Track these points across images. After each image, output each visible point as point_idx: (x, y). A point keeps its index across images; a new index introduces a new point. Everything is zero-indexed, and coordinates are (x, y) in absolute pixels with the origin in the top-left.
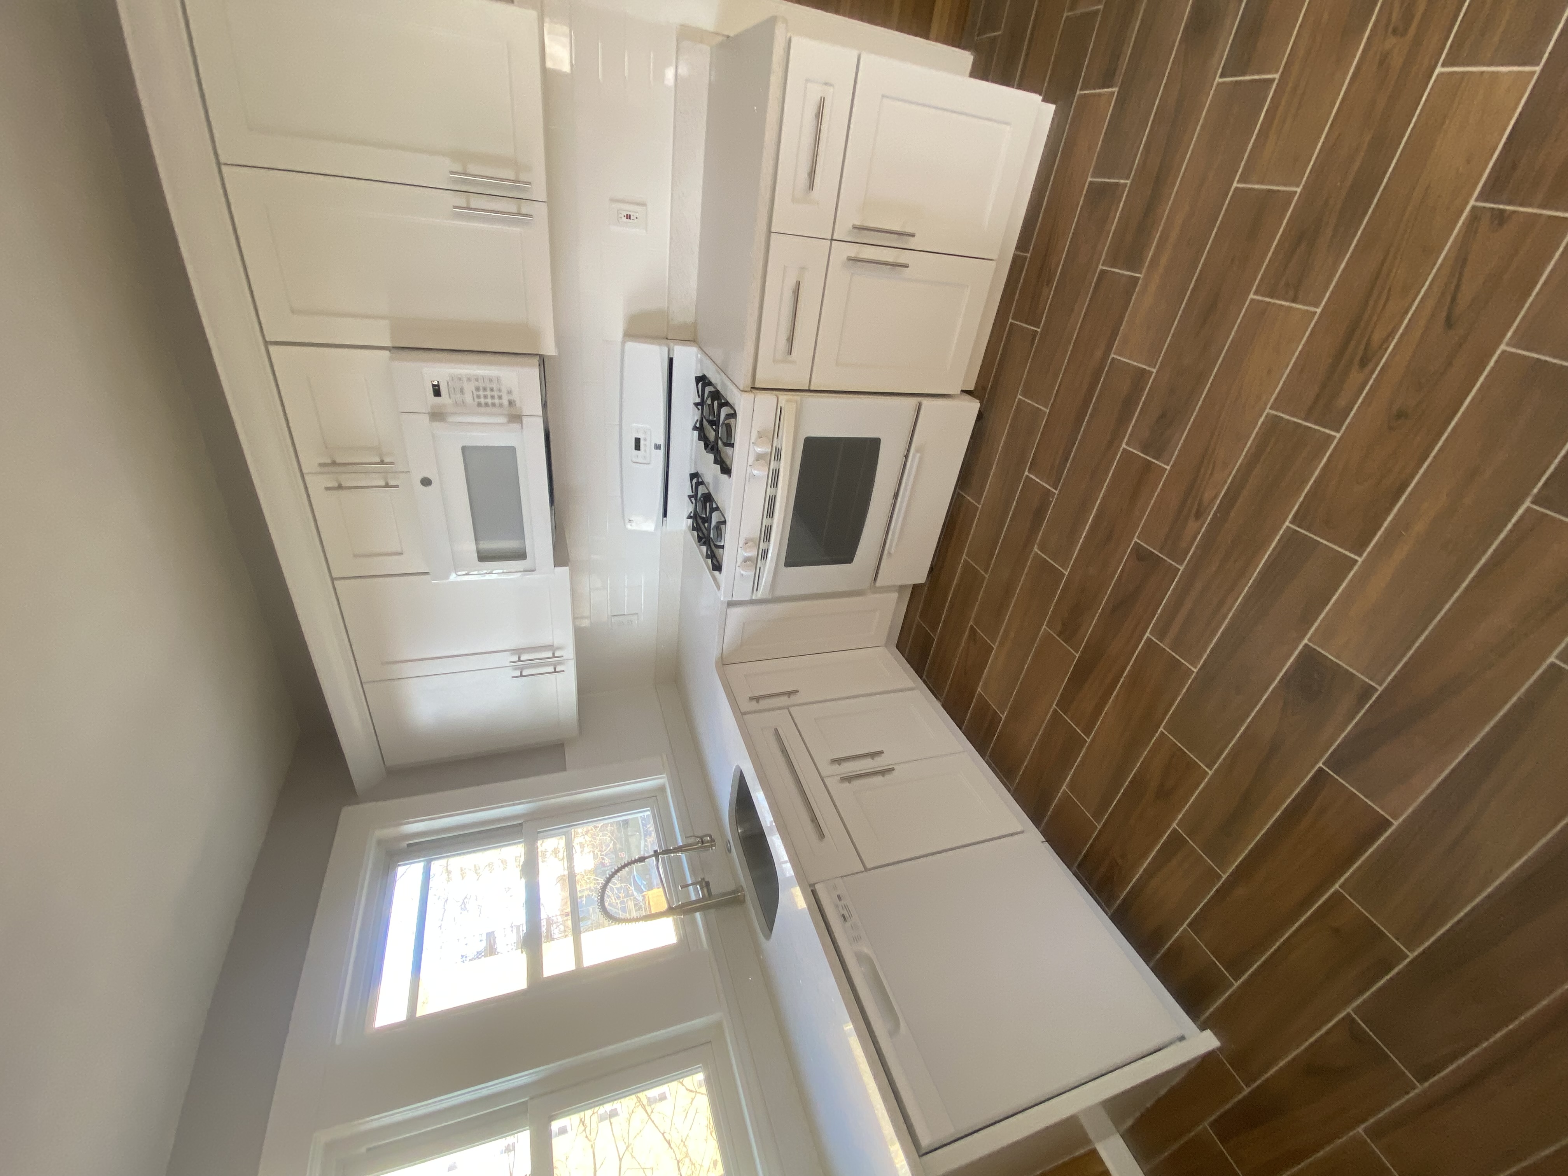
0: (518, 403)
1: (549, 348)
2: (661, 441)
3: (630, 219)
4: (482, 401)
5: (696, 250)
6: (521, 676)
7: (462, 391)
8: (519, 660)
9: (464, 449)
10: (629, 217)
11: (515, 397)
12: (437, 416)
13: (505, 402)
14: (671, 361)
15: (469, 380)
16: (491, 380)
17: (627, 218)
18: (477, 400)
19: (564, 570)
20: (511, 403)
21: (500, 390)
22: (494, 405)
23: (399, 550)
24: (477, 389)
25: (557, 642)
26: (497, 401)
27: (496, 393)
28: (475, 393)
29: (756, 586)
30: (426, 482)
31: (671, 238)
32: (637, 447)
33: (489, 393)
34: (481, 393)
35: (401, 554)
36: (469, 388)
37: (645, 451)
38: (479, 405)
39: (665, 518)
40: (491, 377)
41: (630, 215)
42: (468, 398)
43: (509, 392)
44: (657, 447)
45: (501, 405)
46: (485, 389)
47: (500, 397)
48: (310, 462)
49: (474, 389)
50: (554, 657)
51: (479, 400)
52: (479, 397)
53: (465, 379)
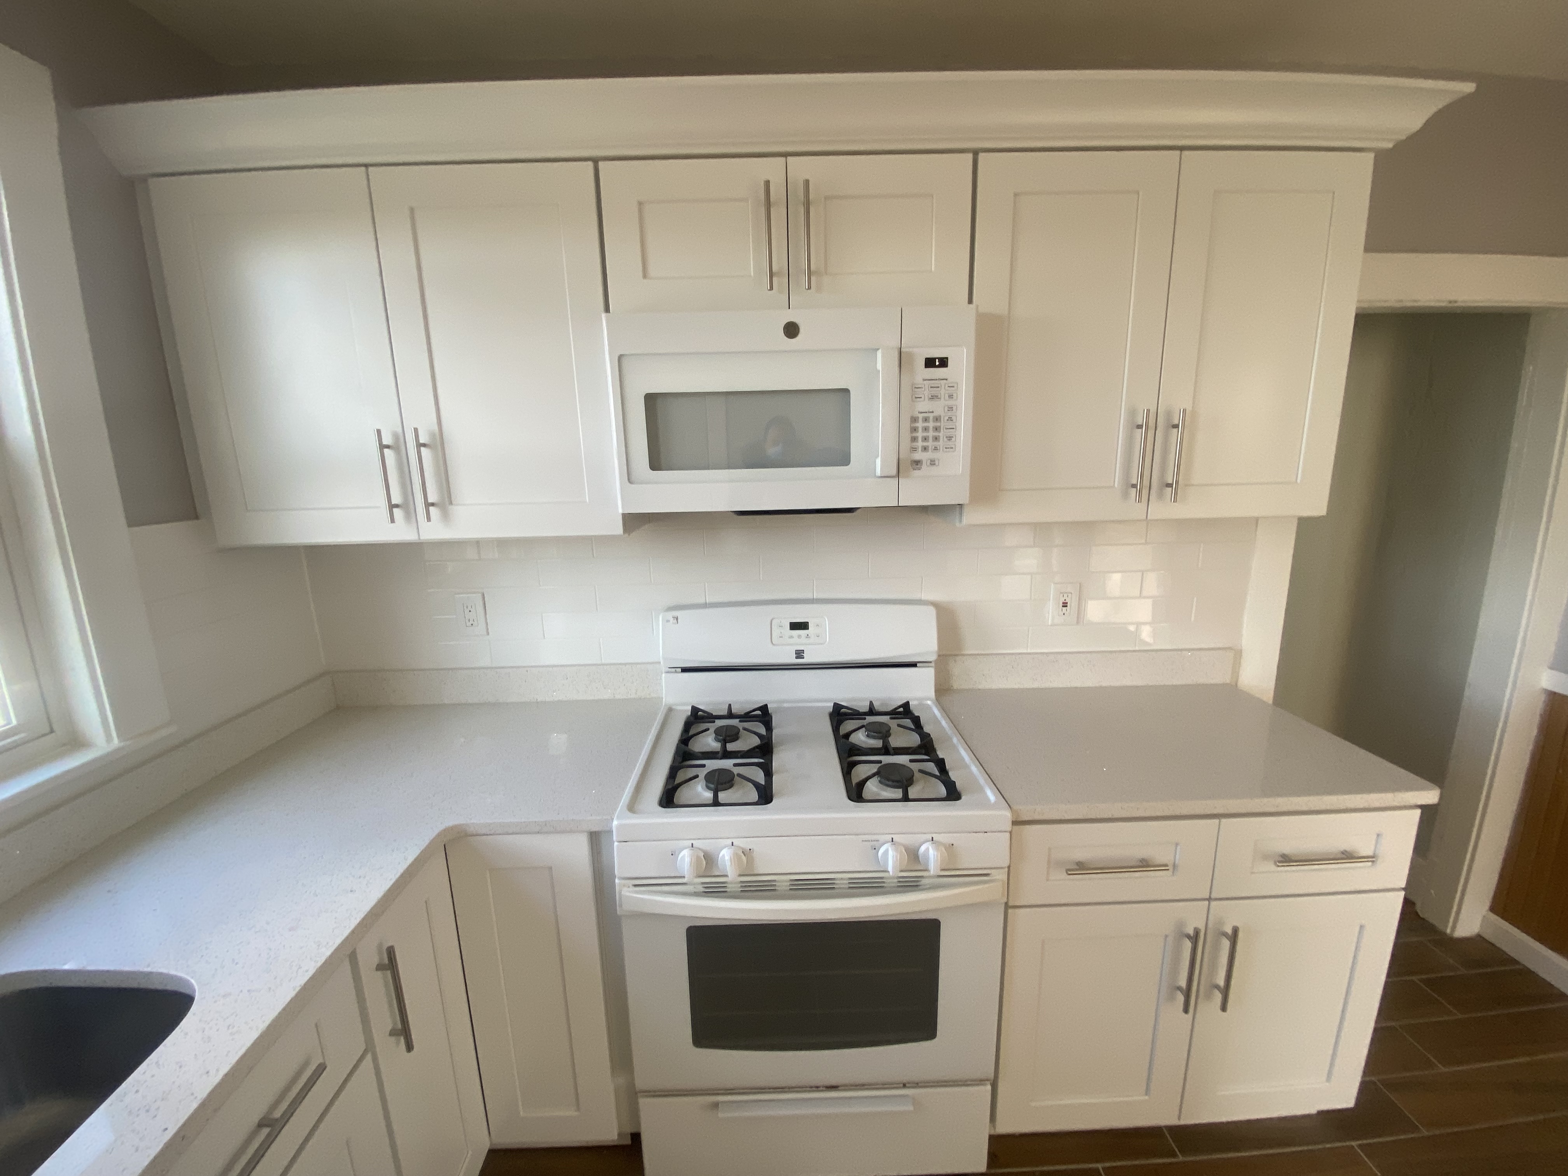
0: (917, 473)
1: (970, 517)
2: (807, 659)
3: (1063, 606)
4: (920, 425)
5: (1036, 685)
6: (382, 447)
7: (933, 397)
8: (420, 445)
9: (846, 391)
10: (1065, 605)
11: (925, 469)
12: (902, 359)
13: (917, 456)
15: (951, 408)
16: (950, 438)
17: (1063, 603)
18: (921, 416)
20: (917, 463)
21: (936, 449)
22: (914, 439)
23: (652, 271)
24: (937, 419)
26: (920, 444)
27: (930, 444)
28: (931, 415)
29: (644, 882)
30: (791, 330)
31: (1047, 654)
32: (795, 626)
33: (931, 434)
34: (931, 424)
35: (645, 276)
36: (938, 407)
37: (791, 637)
38: (914, 420)
40: (953, 439)
41: (1067, 606)
42: (924, 405)
43: (933, 463)
44: (799, 654)
45: (914, 449)
46: (936, 429)
47: (925, 449)
48: (801, 168)
49: (936, 414)
50: (427, 505)
51: (920, 420)
52: (926, 420)
53: (950, 403)
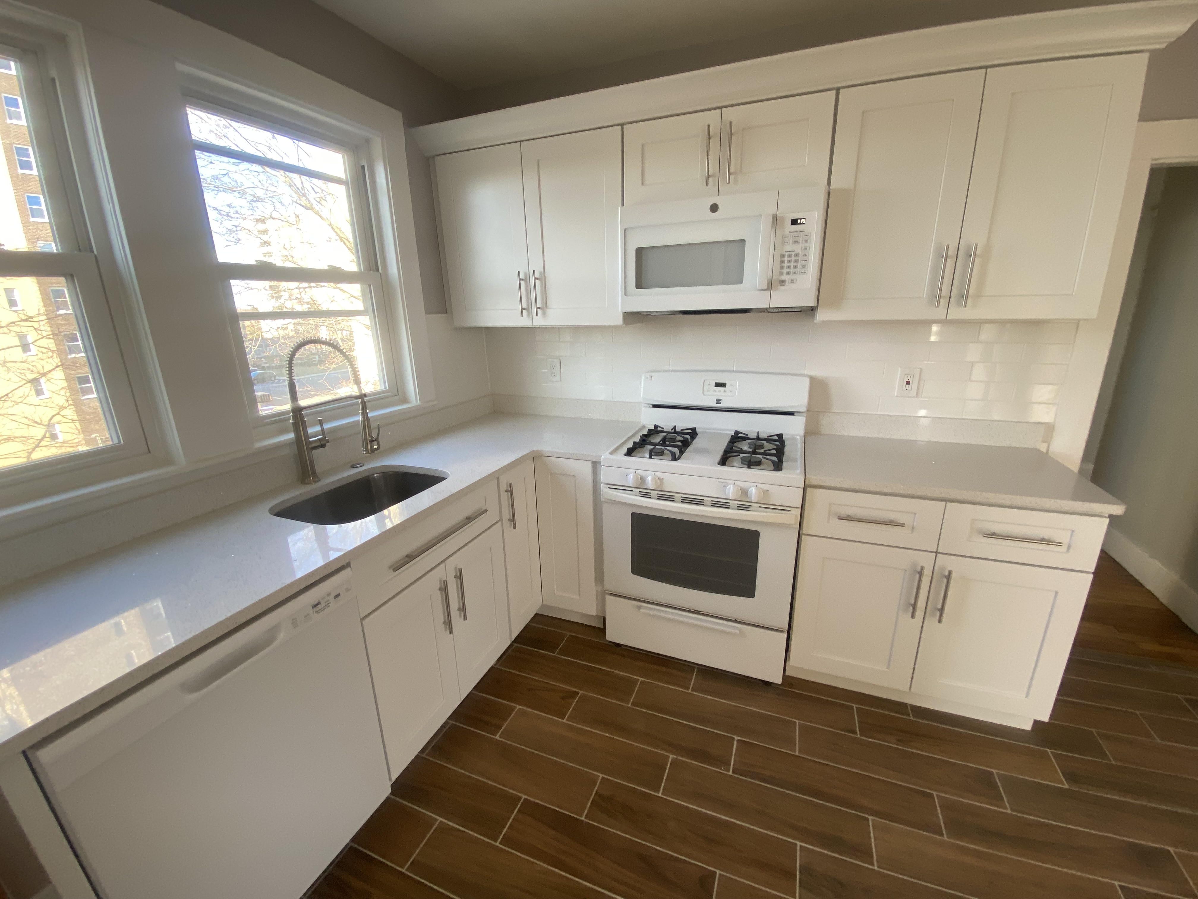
0: (782, 288)
1: (821, 316)
2: (723, 405)
3: (906, 384)
4: (786, 259)
5: (881, 436)
6: (520, 280)
7: (795, 242)
8: (535, 279)
9: (744, 241)
10: (908, 383)
11: (787, 286)
12: (776, 220)
13: (784, 277)
14: (792, 414)
15: (806, 249)
16: (804, 266)
17: (907, 382)
18: (787, 254)
19: (619, 321)
20: (783, 282)
21: (795, 273)
22: (782, 268)
23: (647, 182)
24: (797, 255)
25: (549, 312)
26: (785, 270)
27: (792, 270)
28: (793, 253)
29: (613, 487)
30: (714, 208)
31: (890, 416)
32: (718, 385)
33: (792, 264)
34: (793, 258)
35: (643, 184)
36: (798, 249)
37: (715, 391)
38: (783, 256)
39: (652, 406)
40: (806, 267)
41: (909, 384)
42: (789, 247)
43: (792, 281)
44: (719, 401)
45: (781, 274)
46: (796, 261)
47: (788, 273)
48: (730, 114)
49: (796, 252)
50: (537, 308)
51: (786, 256)
52: (790, 256)
53: (806, 245)
